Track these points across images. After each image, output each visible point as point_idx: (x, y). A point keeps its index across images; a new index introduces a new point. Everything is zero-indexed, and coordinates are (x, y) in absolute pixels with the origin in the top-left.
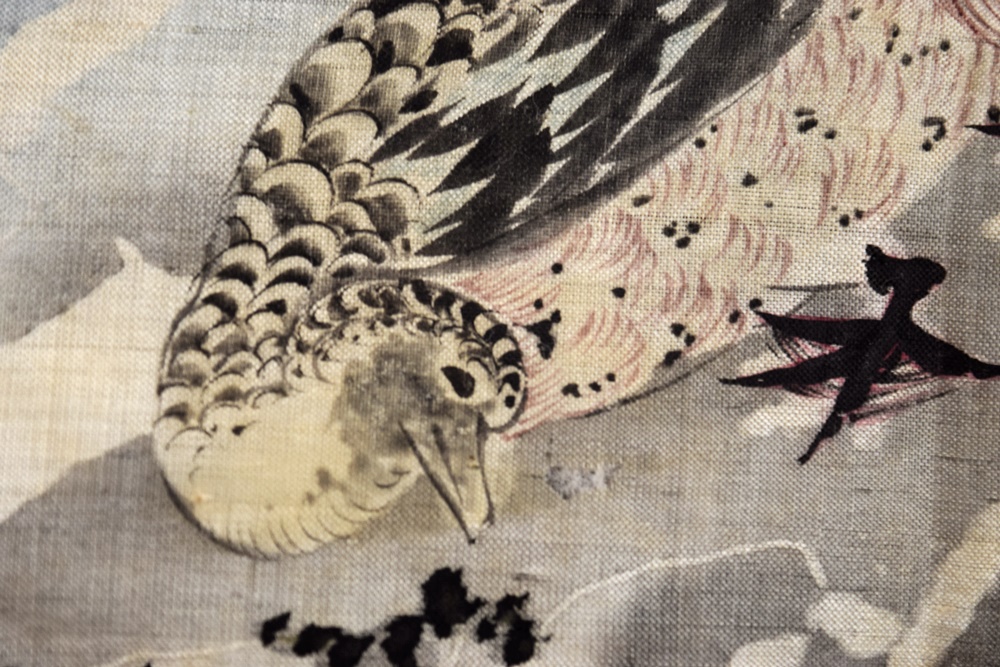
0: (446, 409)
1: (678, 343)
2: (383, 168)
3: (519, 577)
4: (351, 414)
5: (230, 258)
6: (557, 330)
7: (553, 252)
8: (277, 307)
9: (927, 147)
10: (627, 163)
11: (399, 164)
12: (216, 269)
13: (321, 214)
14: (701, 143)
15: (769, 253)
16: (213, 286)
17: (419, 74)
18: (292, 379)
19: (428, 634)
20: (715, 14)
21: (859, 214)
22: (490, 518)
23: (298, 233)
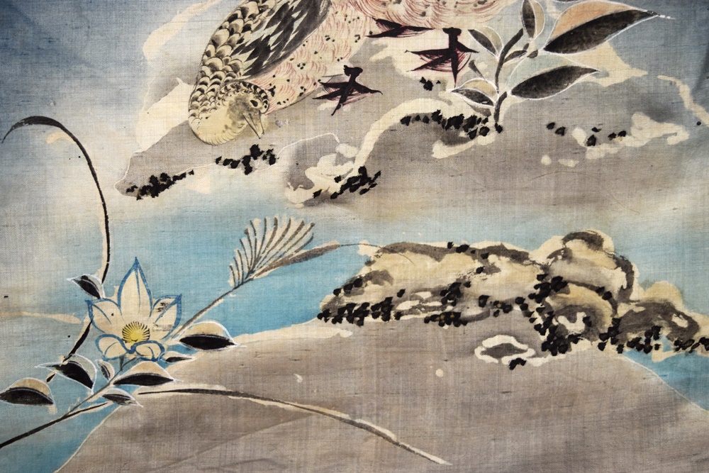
0: (252, 110)
1: (302, 91)
2: (233, 57)
3: (271, 145)
4: (231, 112)
5: (202, 80)
6: (275, 90)
7: (273, 73)
8: (213, 90)
9: (356, 42)
10: (288, 51)
11: (237, 56)
12: (199, 83)
13: (221, 69)
14: (304, 45)
15: (322, 69)
16: (199, 87)
17: (240, 35)
18: (218, 106)
19: (252, 159)
20: (305, 15)
21: (342, 58)
22: (263, 133)
23: (216, 73)
